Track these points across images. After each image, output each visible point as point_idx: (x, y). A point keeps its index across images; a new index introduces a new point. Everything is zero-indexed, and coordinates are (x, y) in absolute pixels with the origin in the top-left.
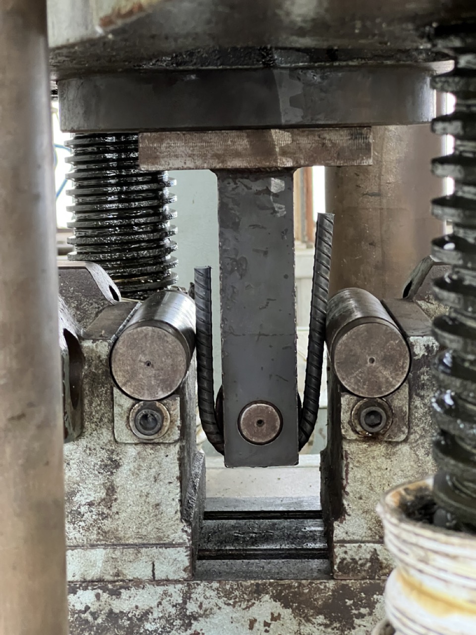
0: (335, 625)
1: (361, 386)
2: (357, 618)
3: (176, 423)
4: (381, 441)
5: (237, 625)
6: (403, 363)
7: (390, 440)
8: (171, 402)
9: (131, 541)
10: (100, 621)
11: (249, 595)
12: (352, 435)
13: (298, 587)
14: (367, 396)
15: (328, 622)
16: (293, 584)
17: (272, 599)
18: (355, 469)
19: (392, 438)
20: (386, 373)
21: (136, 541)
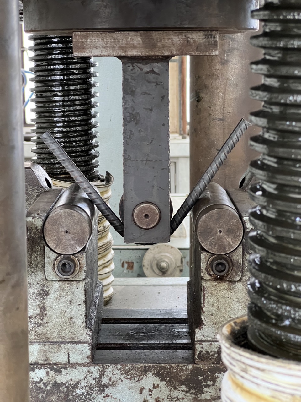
0: (192, 391)
1: (213, 247)
2: (205, 387)
3: (83, 268)
4: (225, 281)
5: (133, 391)
6: (239, 234)
7: (231, 280)
8: (80, 256)
9: (55, 340)
10: (48, 388)
11: (140, 373)
12: (207, 277)
13: (170, 368)
14: (217, 253)
15: (188, 390)
16: (167, 366)
17: (154, 376)
18: (209, 297)
19: (232, 279)
20: (228, 239)
21: (58, 340)
